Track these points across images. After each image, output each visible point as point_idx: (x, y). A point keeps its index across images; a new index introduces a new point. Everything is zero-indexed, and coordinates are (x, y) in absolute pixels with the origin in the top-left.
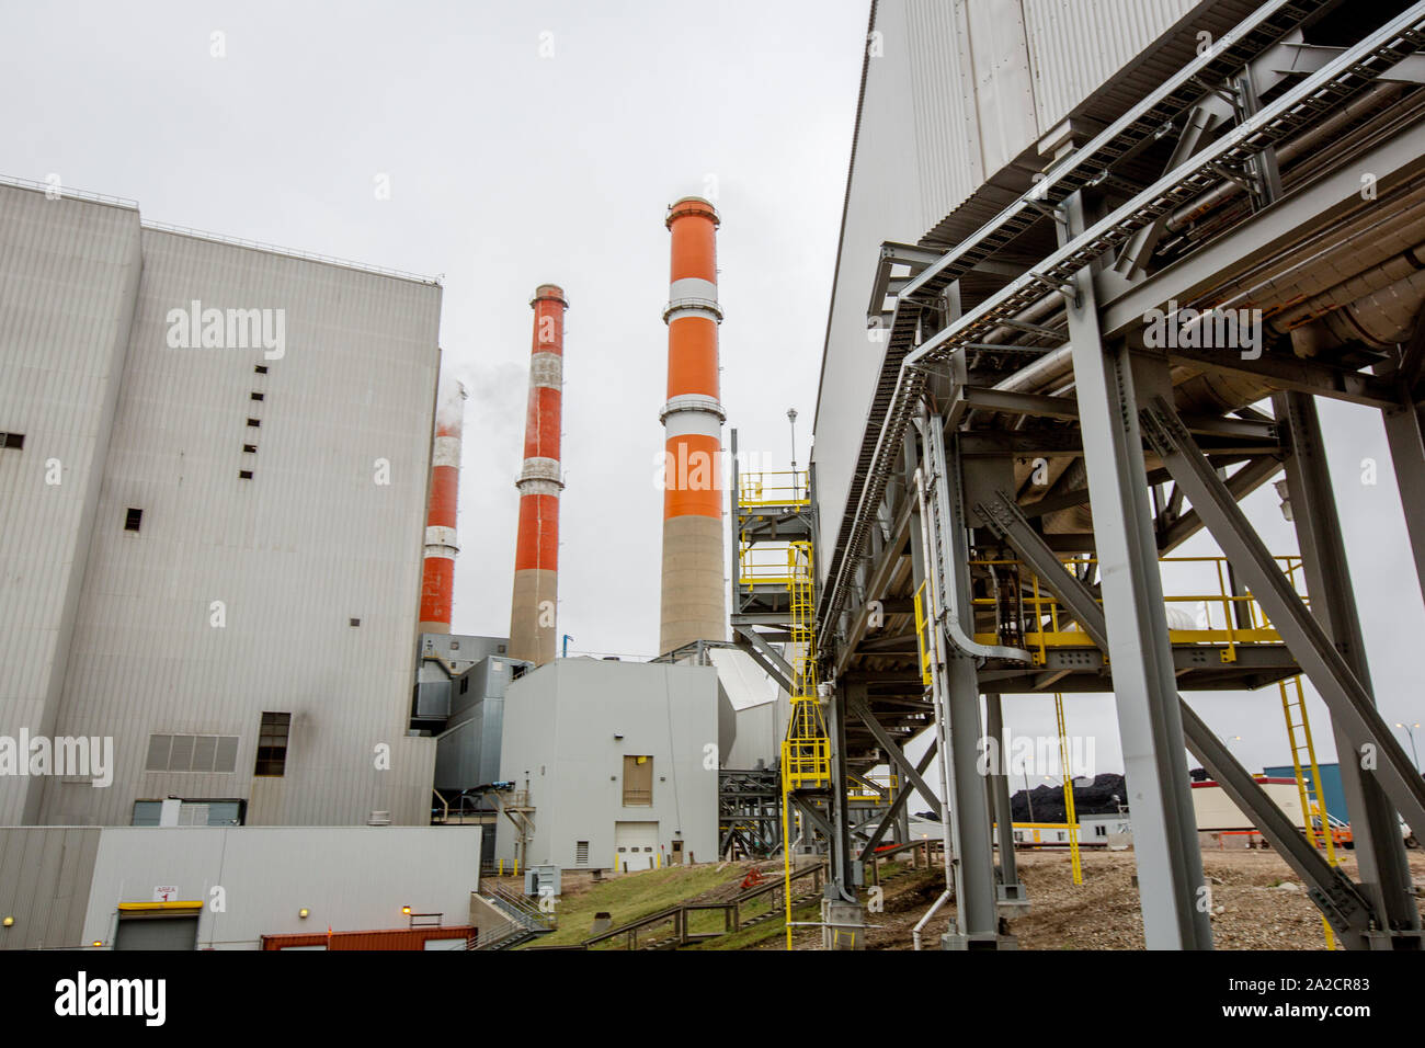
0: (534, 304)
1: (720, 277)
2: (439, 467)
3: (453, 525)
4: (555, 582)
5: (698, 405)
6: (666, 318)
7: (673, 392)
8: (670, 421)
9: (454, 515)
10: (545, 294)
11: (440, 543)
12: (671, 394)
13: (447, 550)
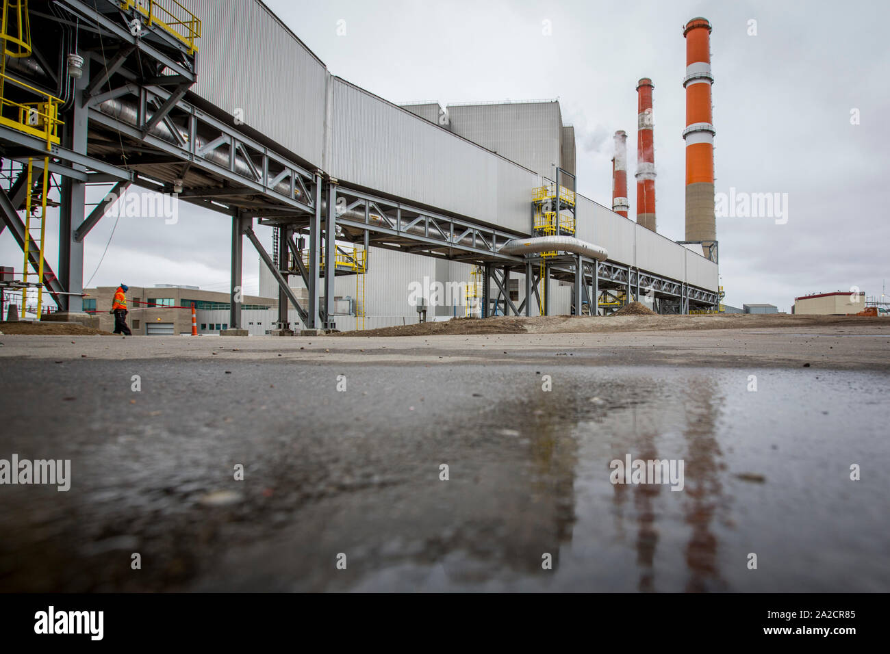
0: (637, 89)
1: (712, 59)
2: (618, 171)
3: (626, 196)
4: (655, 218)
5: (698, 128)
6: (685, 85)
7: (689, 122)
8: (687, 138)
9: (626, 192)
10: (642, 84)
11: (619, 204)
12: (688, 124)
13: (623, 208)
